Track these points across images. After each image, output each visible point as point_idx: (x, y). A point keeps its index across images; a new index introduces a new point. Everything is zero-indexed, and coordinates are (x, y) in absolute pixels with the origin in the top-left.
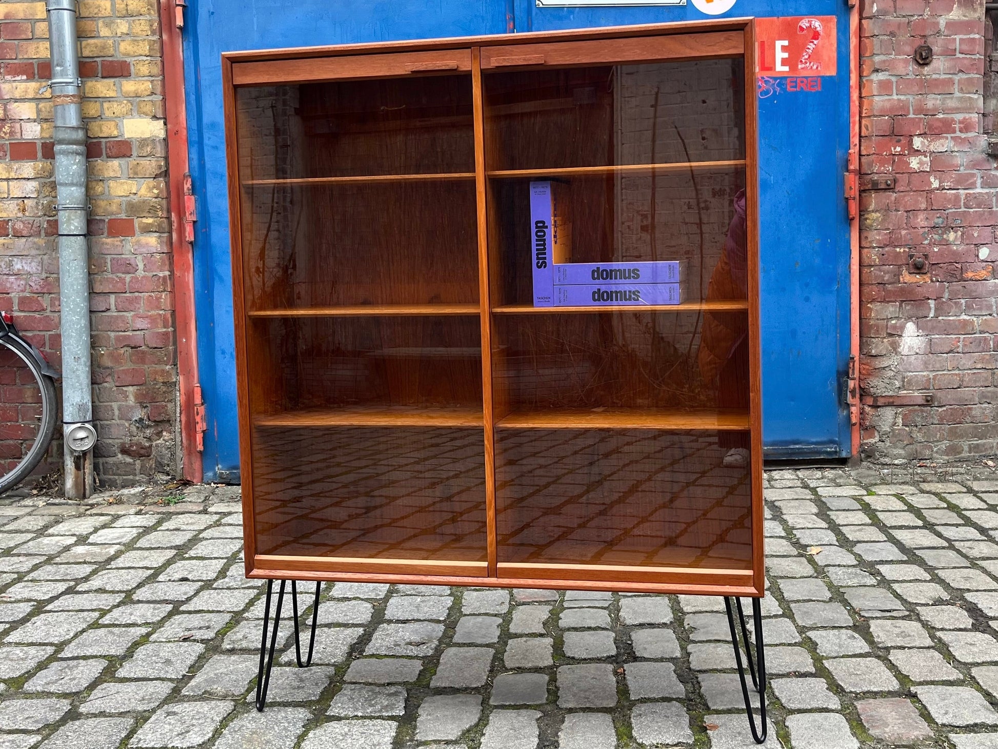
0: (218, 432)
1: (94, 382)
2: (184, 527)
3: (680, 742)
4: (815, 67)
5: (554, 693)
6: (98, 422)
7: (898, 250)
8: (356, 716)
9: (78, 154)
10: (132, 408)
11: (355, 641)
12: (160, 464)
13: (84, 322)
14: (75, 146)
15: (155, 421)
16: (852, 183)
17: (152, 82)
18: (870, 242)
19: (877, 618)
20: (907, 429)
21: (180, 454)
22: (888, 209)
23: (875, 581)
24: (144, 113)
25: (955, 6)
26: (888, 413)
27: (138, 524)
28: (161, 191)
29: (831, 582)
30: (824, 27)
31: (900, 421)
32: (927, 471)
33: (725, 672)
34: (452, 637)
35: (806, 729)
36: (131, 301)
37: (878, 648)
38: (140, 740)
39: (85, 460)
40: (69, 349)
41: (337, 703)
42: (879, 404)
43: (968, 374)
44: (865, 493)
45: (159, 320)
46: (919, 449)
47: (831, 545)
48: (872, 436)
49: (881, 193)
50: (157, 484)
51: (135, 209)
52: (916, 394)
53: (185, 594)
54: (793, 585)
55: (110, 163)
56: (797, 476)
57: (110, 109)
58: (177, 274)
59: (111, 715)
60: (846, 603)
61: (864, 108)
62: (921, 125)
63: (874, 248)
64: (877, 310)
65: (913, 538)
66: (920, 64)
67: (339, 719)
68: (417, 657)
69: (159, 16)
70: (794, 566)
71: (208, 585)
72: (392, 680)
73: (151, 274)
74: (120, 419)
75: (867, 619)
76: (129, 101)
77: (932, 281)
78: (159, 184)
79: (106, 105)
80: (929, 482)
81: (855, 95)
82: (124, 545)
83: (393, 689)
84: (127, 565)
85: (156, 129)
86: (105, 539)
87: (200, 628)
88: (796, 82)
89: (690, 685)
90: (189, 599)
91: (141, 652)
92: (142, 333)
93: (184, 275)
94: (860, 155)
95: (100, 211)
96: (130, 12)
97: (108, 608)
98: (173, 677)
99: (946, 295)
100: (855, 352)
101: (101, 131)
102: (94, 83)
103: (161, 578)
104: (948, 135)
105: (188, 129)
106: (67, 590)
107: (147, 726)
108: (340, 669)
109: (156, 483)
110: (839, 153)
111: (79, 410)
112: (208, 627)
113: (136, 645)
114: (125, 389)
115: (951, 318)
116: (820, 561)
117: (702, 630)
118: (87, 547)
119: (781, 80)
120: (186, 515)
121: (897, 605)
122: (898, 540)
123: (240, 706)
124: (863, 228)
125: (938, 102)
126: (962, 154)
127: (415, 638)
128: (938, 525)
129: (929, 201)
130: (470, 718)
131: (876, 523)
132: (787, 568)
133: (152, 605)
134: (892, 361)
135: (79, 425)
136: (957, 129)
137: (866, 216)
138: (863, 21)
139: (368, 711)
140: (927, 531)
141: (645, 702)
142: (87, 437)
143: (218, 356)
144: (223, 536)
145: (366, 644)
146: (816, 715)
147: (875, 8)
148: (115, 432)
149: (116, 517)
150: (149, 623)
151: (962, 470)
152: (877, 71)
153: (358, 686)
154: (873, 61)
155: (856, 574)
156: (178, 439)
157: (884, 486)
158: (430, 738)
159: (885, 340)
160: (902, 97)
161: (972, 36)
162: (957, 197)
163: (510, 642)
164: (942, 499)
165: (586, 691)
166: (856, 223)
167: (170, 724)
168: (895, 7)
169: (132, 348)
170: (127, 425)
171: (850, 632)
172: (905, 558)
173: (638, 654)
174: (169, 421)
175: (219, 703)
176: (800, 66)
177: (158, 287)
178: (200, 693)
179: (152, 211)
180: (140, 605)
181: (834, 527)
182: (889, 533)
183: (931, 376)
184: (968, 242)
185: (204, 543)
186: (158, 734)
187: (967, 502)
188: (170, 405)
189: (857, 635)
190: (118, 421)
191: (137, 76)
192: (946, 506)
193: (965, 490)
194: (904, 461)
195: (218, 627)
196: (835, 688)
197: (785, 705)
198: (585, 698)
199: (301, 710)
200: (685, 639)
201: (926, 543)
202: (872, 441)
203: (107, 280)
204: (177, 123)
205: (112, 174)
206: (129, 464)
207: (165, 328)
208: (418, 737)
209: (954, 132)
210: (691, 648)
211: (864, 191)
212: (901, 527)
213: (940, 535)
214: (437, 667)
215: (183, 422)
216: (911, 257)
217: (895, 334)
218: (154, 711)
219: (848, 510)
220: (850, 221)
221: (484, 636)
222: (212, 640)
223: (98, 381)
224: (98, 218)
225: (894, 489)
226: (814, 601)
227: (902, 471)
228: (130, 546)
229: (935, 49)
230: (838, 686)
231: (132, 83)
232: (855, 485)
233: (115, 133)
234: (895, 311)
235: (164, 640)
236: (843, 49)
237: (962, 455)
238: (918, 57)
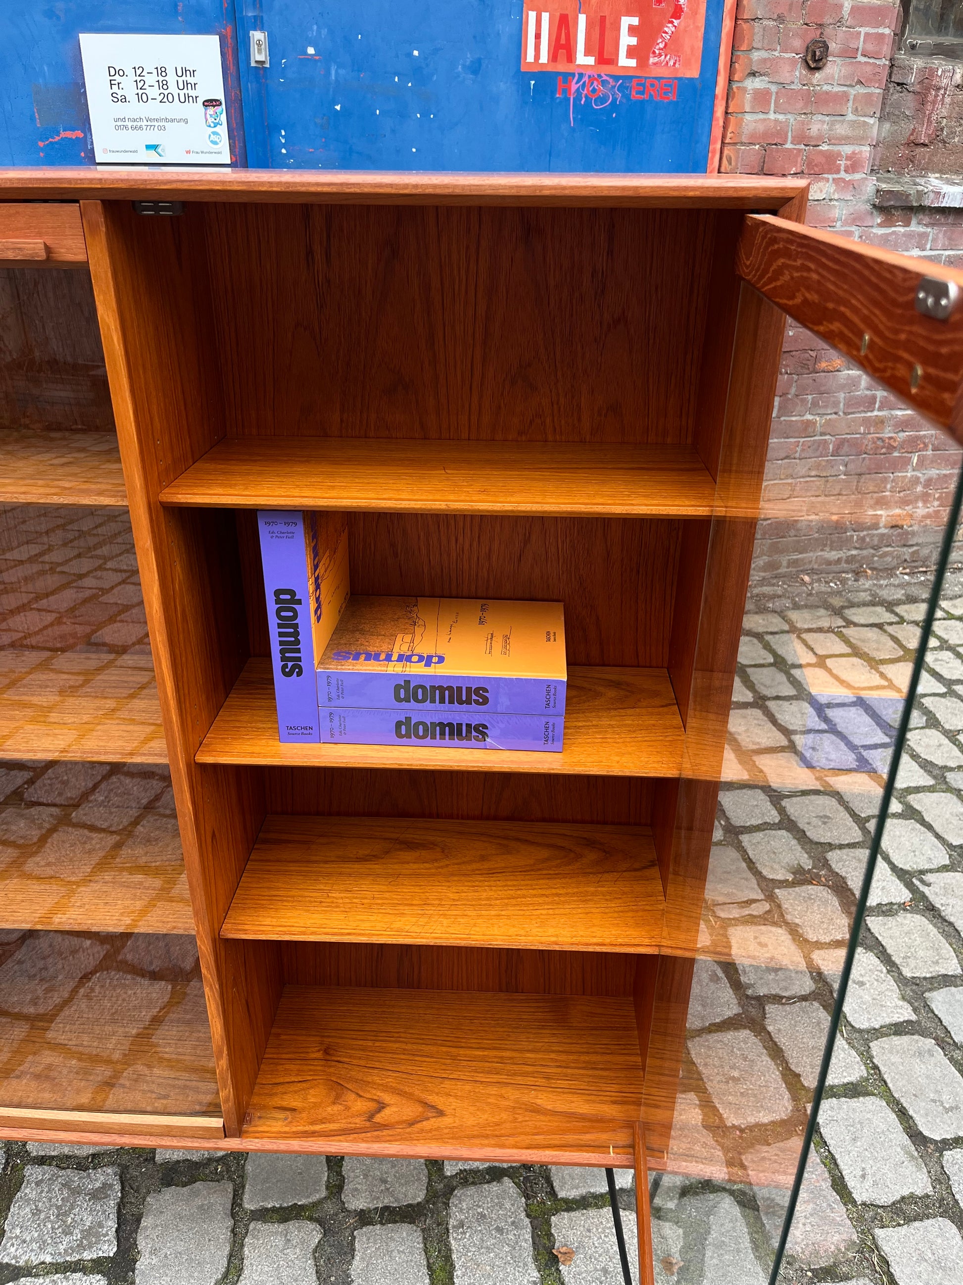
4: (671, 63)
61: (730, 130)
62: (799, 159)
66: (810, 69)
77: (781, 373)
81: (720, 111)
88: (643, 85)
99: (793, 390)
104: (830, 177)
115: (794, 419)
119: (625, 79)
125: (825, 126)
126: (843, 203)
136: (842, 168)
152: (753, 74)
154: (751, 60)
160: (781, 117)
161: (881, 30)
209: (838, 172)
229: (832, 46)
236: (712, 37)
237: (780, 571)
238: (809, 58)
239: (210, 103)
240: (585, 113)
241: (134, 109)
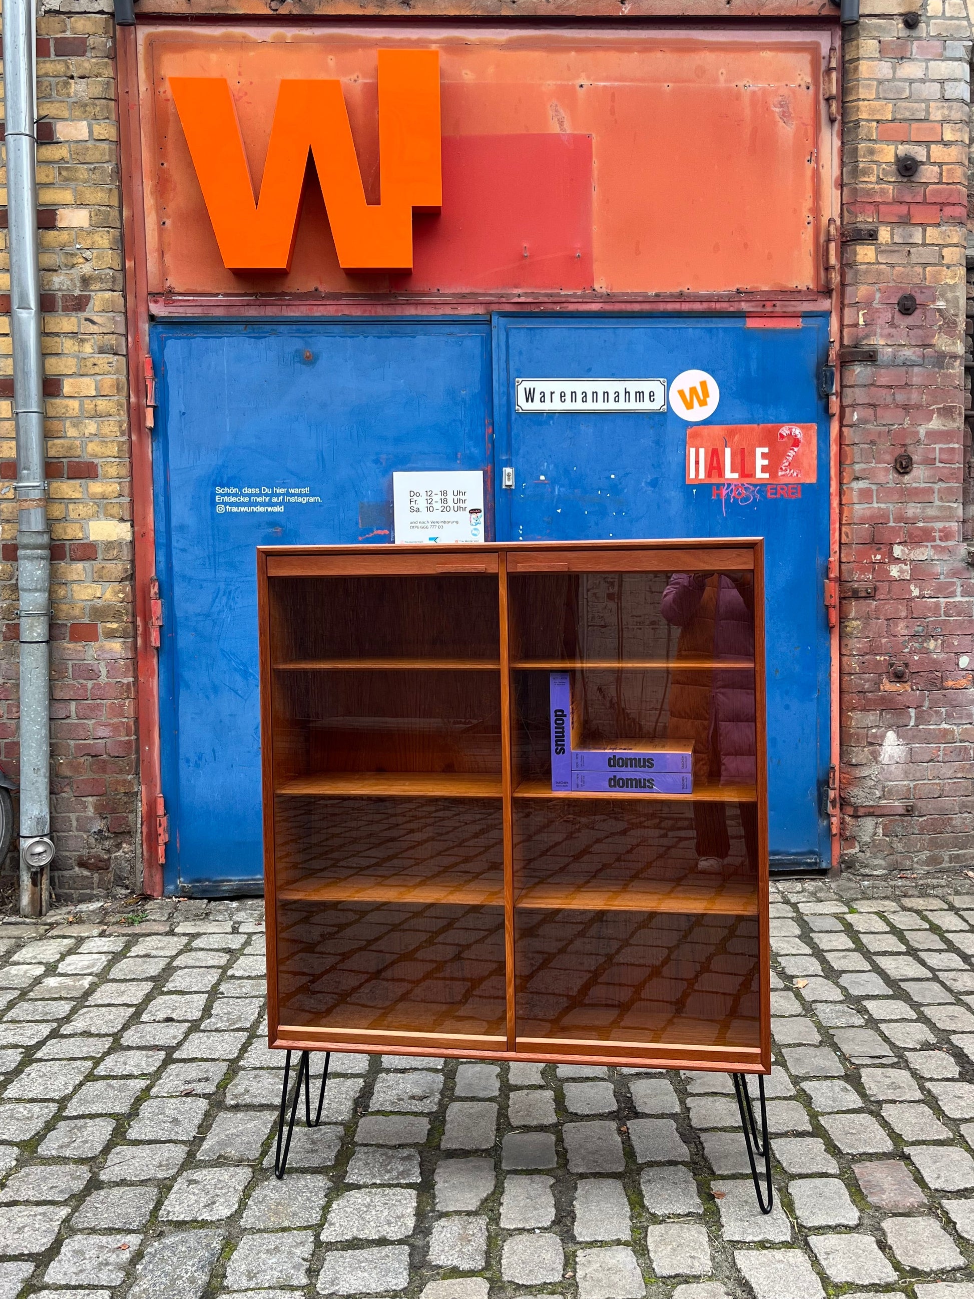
0: (180, 843)
1: (52, 792)
2: (154, 953)
3: (690, 1213)
4: (795, 474)
5: (562, 1155)
6: (54, 834)
7: (878, 658)
8: (375, 1184)
9: (42, 558)
10: (91, 819)
11: (358, 1094)
12: (119, 877)
13: (44, 732)
14: (40, 551)
15: (115, 833)
16: (833, 589)
17: (120, 483)
18: (851, 650)
19: (868, 1066)
20: (887, 839)
21: (140, 866)
22: (868, 617)
23: (862, 1020)
24: (111, 515)
25: (935, 415)
26: (869, 824)
27: (105, 949)
28: (126, 596)
29: (820, 1022)
30: (805, 435)
31: (880, 831)
32: (908, 883)
33: (725, 1131)
34: (453, 1089)
35: (808, 1196)
36: (93, 708)
37: (871, 1101)
38: (169, 1212)
39: (42, 875)
40: (28, 760)
41: (353, 1169)
42: (860, 814)
43: (949, 783)
44: (846, 910)
45: (121, 729)
46: (899, 860)
47: (816, 975)
48: (853, 847)
49: (861, 601)
50: (116, 899)
51: (100, 613)
52: (896, 804)
53: (175, 1037)
54: (782, 1025)
55: (74, 566)
56: (777, 889)
57: (74, 511)
58: (141, 679)
59: (132, 1184)
60: (836, 1048)
61: (845, 515)
62: (902, 533)
63: (854, 656)
64: (857, 718)
65: (897, 968)
66: (900, 473)
67: (358, 1187)
68: (421, 1114)
69: (129, 416)
70: (782, 1002)
71: (195, 1027)
72: (402, 1141)
73: (115, 681)
74: (78, 830)
75: (858, 1067)
76: (95, 503)
77: (912, 690)
78: (125, 588)
79: (71, 507)
80: (910, 897)
81: (835, 503)
82: (96, 975)
83: (405, 1152)
84: (106, 1002)
85: (122, 532)
86: (76, 969)
87: (199, 1080)
88: (776, 489)
89: (693, 1145)
90: (180, 1044)
91: (146, 1109)
92: (104, 741)
93: (148, 681)
94: (840, 562)
95: (62, 615)
96: (98, 413)
97: (99, 1055)
98: (185, 1139)
99: (927, 704)
100: (835, 761)
101: (66, 533)
102: (59, 483)
103: (145, 1017)
104: (929, 544)
105: (155, 531)
106: (51, 1032)
107: (172, 1196)
108: (350, 1127)
109: (114, 897)
110: (820, 560)
111: (38, 823)
112: (207, 1079)
113: (139, 1101)
114: (84, 799)
115: (932, 727)
116: (808, 996)
117: (699, 1081)
118: (59, 979)
119: (762, 487)
120: (154, 937)
121: (885, 1050)
122: (882, 970)
123: (259, 1173)
124: (843, 635)
125: (918, 510)
126: (942, 562)
127: (417, 1091)
128: (921, 951)
129: (910, 610)
130: (486, 1187)
131: (860, 947)
132: (776, 1004)
133: (144, 1052)
134: (872, 771)
135: (37, 839)
136: (937, 538)
137: (846, 624)
138: (844, 429)
139: (386, 1178)
140: (911, 958)
141: (652, 1166)
142: (45, 851)
143: (182, 764)
144: (198, 964)
145: (370, 1098)
146: (818, 1181)
147: (856, 417)
148: (72, 844)
149: (80, 940)
150: (146, 1075)
151: (943, 882)
152: (857, 479)
153: (371, 1149)
154: (854, 470)
155: (844, 1012)
156: (139, 851)
157: (866, 902)
158: (451, 1209)
159: (866, 749)
160: (883, 506)
161: (951, 446)
162: (937, 605)
163: (512, 1095)
164: (925, 919)
165: (594, 1154)
166: (836, 631)
167: (194, 1194)
168: (875, 416)
169: (92, 757)
170: (85, 836)
171: (842, 1083)
172: (891, 993)
173: (639, 1110)
174: (129, 832)
175: (238, 1170)
176: (780, 473)
177: (122, 694)
178: (215, 1157)
179: (117, 615)
180: (132, 1052)
181: (818, 954)
182: (873, 960)
183: (912, 786)
184: (948, 650)
185: (180, 972)
186: (185, 1205)
187: (948, 921)
188: (131, 817)
189: (849, 1087)
190: (76, 833)
191: (105, 477)
192: (928, 927)
193: (946, 907)
194: (884, 872)
195: (217, 1078)
196: (833, 1149)
197: (787, 1169)
198: (594, 1162)
199: (320, 1177)
200: (683, 1093)
201: (911, 974)
202: (852, 851)
203: (70, 685)
204: (144, 525)
205: (75, 577)
206: (87, 877)
207: (127, 736)
208: (438, 1207)
209: (934, 541)
210: (689, 1101)
211: (844, 598)
212: (884, 953)
213: (923, 963)
214: (444, 1125)
215: (144, 834)
216: (892, 665)
217: (875, 743)
218: (174, 1179)
219: (831, 932)
220: (829, 629)
221: (485, 1089)
222: (214, 1094)
223: (56, 790)
224: (59, 622)
225: (876, 905)
226: (804, 1045)
227: (883, 883)
228: (103, 977)
229: (915, 458)
230: (835, 1147)
231: (99, 484)
232: (836, 900)
233: (80, 535)
234: (875, 720)
235: (166, 1095)
236: (823, 456)
237: (943, 865)
238: (898, 466)
239: (474, 511)
240: (733, 507)
241: (424, 516)
